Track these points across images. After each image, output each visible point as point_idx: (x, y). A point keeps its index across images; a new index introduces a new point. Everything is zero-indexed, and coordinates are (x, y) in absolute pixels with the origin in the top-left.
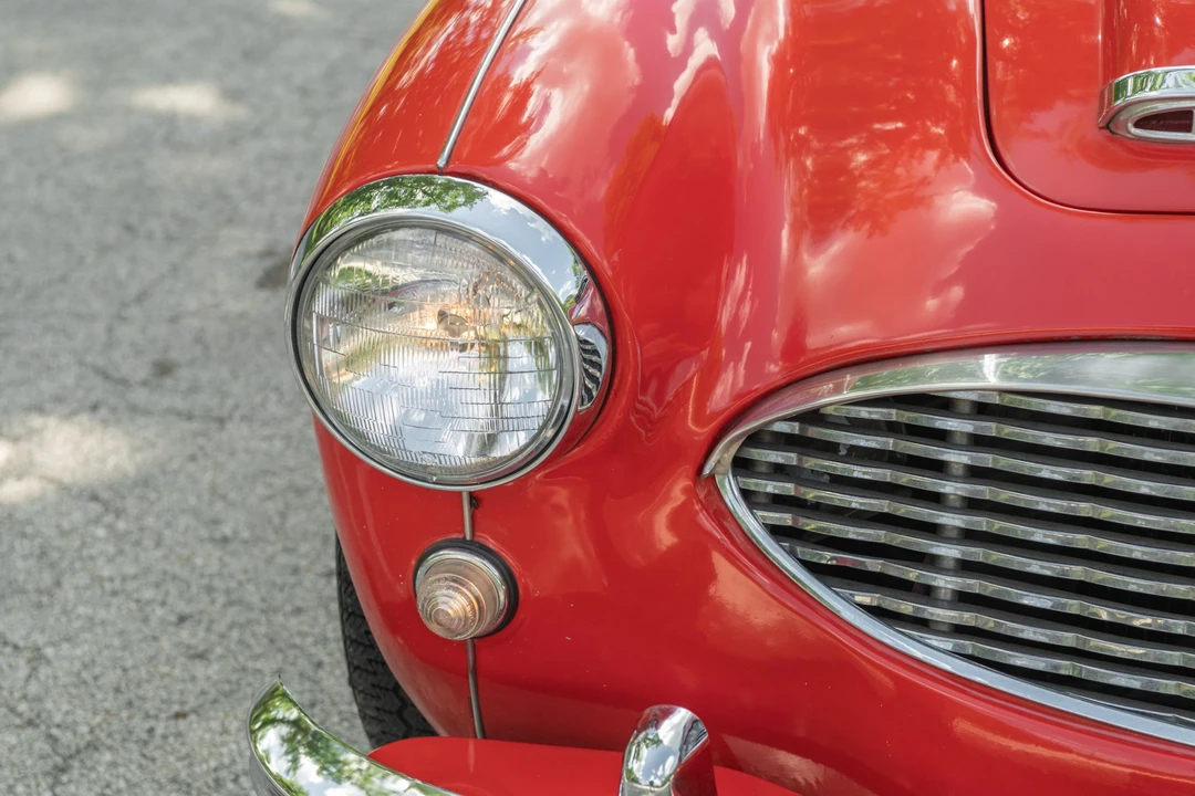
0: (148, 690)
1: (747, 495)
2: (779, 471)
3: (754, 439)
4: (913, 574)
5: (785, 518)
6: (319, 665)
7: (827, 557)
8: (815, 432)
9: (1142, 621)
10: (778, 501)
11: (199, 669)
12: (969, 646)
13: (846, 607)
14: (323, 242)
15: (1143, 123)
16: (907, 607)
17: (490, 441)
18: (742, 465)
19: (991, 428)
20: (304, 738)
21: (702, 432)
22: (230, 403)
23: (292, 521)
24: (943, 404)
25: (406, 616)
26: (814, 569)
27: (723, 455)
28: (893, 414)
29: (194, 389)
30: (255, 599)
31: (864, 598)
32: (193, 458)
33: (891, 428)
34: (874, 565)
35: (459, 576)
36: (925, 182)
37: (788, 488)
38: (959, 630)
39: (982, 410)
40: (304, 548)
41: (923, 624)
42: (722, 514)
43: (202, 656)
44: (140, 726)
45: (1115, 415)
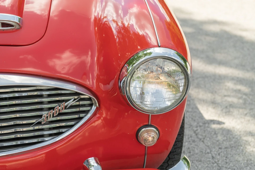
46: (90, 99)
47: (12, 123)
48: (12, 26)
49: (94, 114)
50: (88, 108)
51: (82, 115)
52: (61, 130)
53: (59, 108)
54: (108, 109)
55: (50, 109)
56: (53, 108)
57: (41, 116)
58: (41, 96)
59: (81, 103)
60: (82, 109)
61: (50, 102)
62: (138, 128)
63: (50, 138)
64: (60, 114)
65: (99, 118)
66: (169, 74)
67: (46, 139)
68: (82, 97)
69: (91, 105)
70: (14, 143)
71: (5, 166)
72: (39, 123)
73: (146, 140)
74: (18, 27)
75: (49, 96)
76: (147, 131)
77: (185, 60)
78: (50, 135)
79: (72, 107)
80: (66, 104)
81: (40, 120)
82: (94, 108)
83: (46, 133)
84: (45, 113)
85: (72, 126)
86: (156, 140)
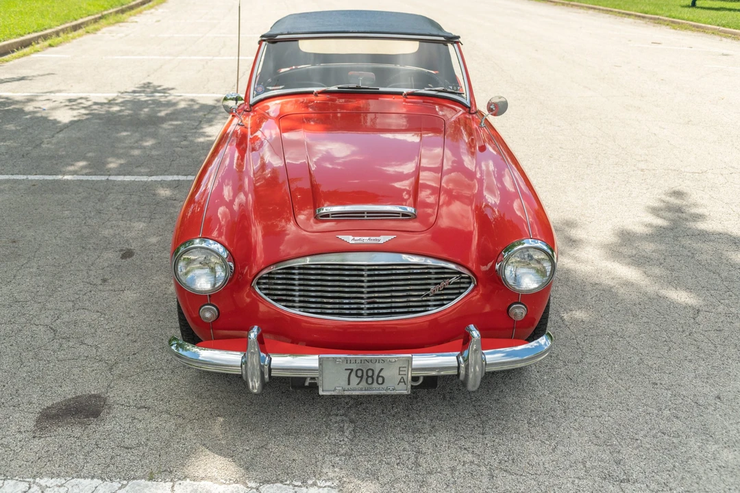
0: (125, 350)
1: (259, 288)
2: (264, 284)
3: (260, 278)
4: (291, 298)
5: (267, 292)
6: (163, 339)
7: (276, 298)
8: (271, 276)
9: (331, 301)
10: (265, 289)
11: (135, 344)
12: (302, 310)
13: (279, 306)
14: (179, 254)
15: (321, 217)
16: (291, 304)
17: (215, 284)
18: (258, 283)
19: (302, 271)
20: (179, 346)
21: (251, 278)
22: (123, 286)
23: (147, 311)
24: (293, 268)
25: (197, 318)
26: (273, 300)
27: (255, 282)
28: (285, 271)
29: (113, 284)
30: (144, 328)
31: (282, 304)
32: (119, 300)
33: (285, 273)
34: (284, 298)
35: (209, 310)
36: (283, 227)
37: (267, 286)
38: (300, 307)
39: (300, 268)
40: (151, 316)
41: (294, 307)
42: (255, 293)
43: (135, 342)
44: (126, 358)
45: (323, 267)
46: (469, 278)
47: (405, 294)
48: (408, 216)
49: (472, 291)
50: (468, 285)
51: (462, 291)
52: (445, 302)
53: (444, 283)
54: (484, 286)
55: (436, 284)
56: (439, 284)
57: (429, 290)
58: (430, 273)
59: (462, 280)
60: (462, 285)
61: (436, 279)
62: (508, 305)
63: (434, 308)
64: (445, 289)
65: (477, 294)
66: (538, 261)
67: (430, 309)
68: (463, 275)
69: (470, 283)
70: (406, 309)
71: (397, 328)
72: (428, 295)
73: (516, 315)
74: (414, 217)
75: (436, 273)
76: (517, 308)
77: (552, 251)
78: (435, 306)
79: (454, 283)
80: (450, 281)
81: (428, 292)
82: (472, 286)
83: (430, 303)
84: (432, 287)
85: (453, 299)
86: (524, 315)
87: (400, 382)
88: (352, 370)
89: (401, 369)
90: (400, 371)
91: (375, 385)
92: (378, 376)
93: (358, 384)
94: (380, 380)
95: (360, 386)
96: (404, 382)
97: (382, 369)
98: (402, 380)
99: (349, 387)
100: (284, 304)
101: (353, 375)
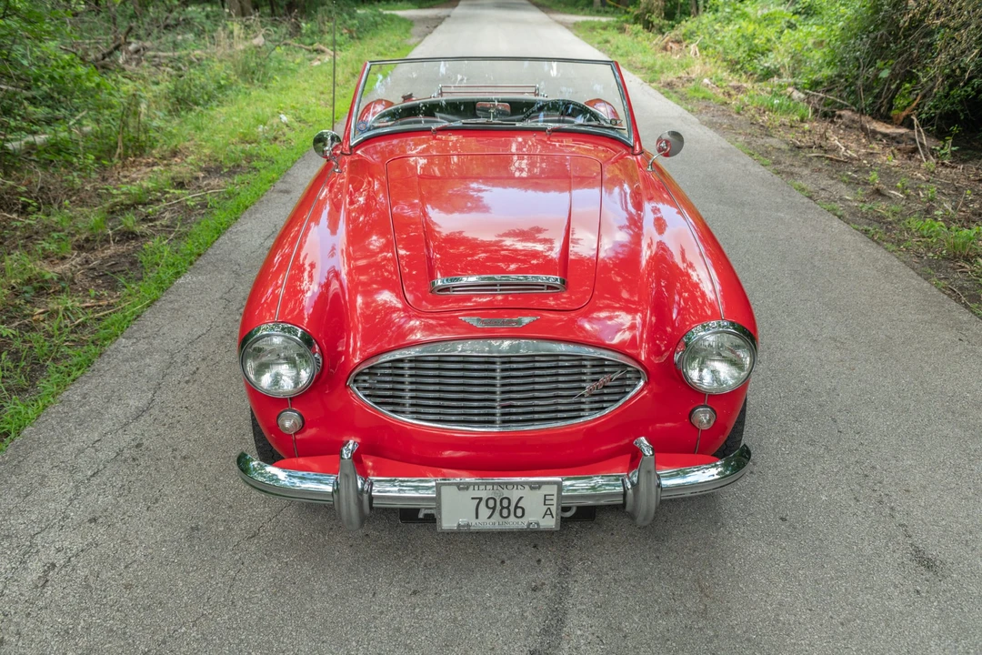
1: (357, 388)
2: (364, 381)
3: (358, 375)
4: (399, 401)
5: (367, 392)
7: (378, 400)
8: (373, 371)
9: (453, 404)
10: (365, 388)
12: (415, 416)
13: (384, 410)
14: (248, 343)
15: (440, 291)
16: (399, 408)
17: (297, 384)
18: (356, 381)
19: (413, 365)
21: (345, 375)
24: (401, 361)
25: (275, 429)
26: (376, 403)
27: (351, 379)
28: (390, 365)
31: (388, 408)
33: (390, 368)
34: (390, 400)
35: (290, 418)
37: (368, 385)
38: (412, 413)
39: (411, 361)
41: (403, 412)
42: (352, 394)
45: (441, 358)
46: (637, 372)
47: (551, 394)
48: (556, 288)
49: (642, 389)
50: (636, 382)
51: (628, 389)
52: (605, 405)
53: (603, 379)
54: (658, 383)
55: (593, 381)
56: (597, 380)
57: (584, 388)
58: (584, 366)
59: (628, 375)
60: (628, 382)
61: (593, 373)
62: (691, 409)
63: (590, 413)
64: (605, 387)
65: (649, 394)
66: (733, 351)
67: (585, 414)
68: (629, 369)
69: (639, 379)
70: (553, 415)
72: (583, 396)
73: (700, 422)
75: (593, 366)
76: (702, 412)
78: (592, 409)
79: (617, 379)
80: (612, 376)
81: (583, 392)
82: (642, 383)
83: (585, 407)
84: (588, 385)
85: (617, 401)
86: (711, 423)
87: (545, 514)
88: (481, 499)
89: (547, 497)
90: (545, 500)
91: (512, 518)
92: (516, 507)
93: (489, 518)
94: (519, 512)
95: (492, 520)
96: (551, 514)
97: (521, 498)
98: (548, 512)
99: (477, 521)
100: (391, 408)
101: (483, 505)
